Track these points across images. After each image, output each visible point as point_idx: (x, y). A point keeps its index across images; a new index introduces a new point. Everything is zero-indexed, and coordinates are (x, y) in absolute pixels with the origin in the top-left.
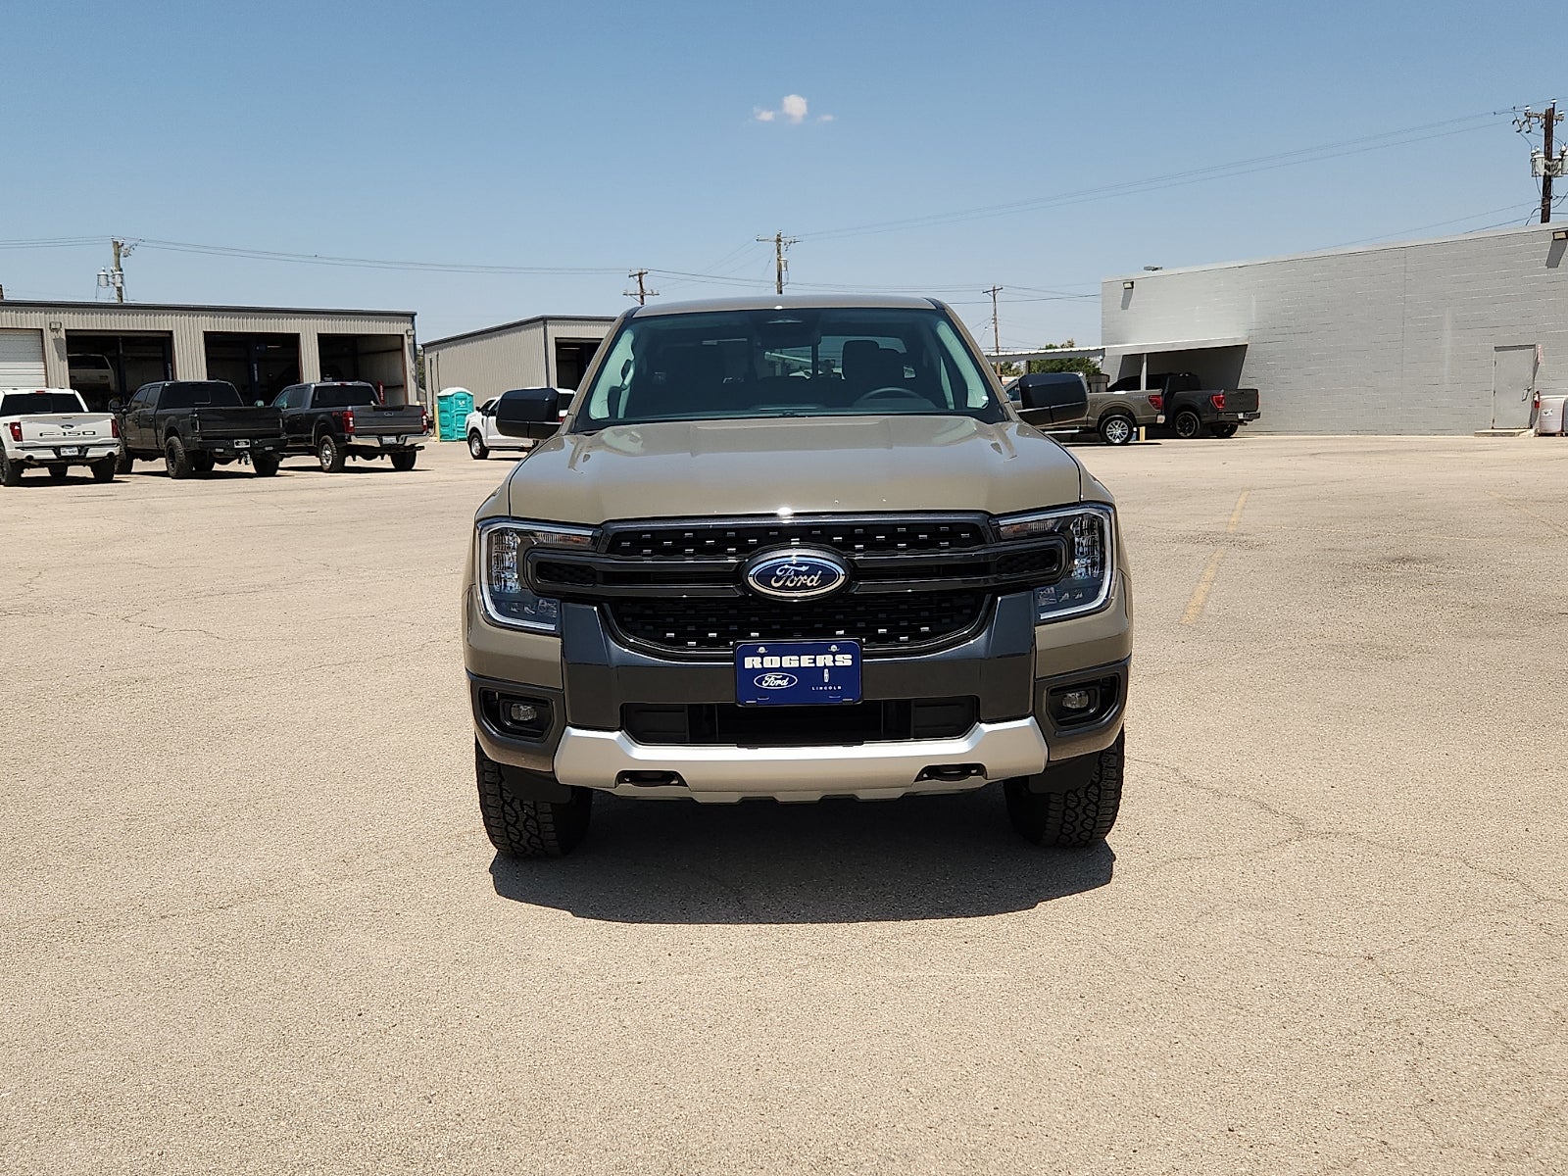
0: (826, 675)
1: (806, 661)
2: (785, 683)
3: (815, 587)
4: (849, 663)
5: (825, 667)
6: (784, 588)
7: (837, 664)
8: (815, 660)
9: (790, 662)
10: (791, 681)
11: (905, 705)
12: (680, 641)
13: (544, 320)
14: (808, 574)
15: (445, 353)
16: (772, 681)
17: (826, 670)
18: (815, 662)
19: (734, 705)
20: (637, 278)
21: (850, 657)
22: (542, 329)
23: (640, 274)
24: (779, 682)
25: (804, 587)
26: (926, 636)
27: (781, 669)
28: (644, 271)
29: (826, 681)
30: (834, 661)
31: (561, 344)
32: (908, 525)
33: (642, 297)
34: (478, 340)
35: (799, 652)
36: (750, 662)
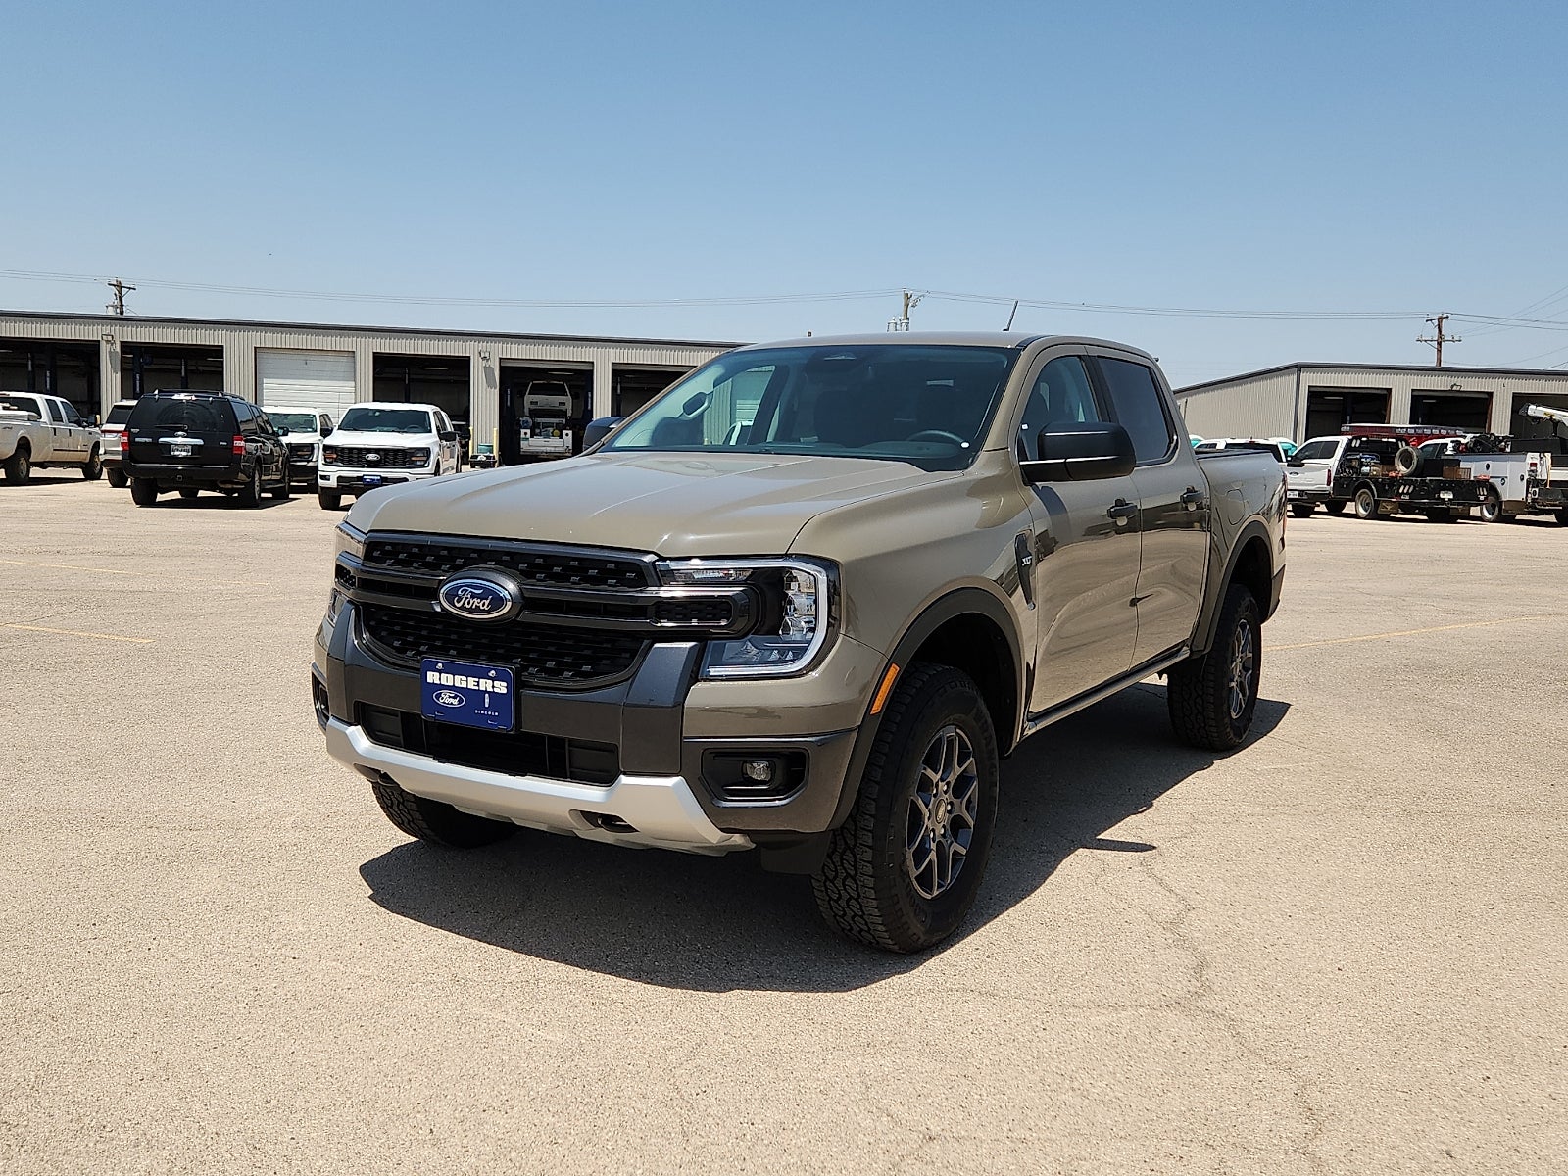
0: (487, 700)
1: (472, 683)
2: (455, 701)
3: (487, 611)
4: (504, 691)
5: (486, 691)
6: (463, 608)
7: (496, 690)
8: (478, 682)
9: (460, 681)
10: (460, 701)
11: (558, 743)
12: (401, 650)
13: (1299, 368)
14: (481, 597)
15: (1194, 400)
16: (447, 699)
17: (487, 695)
18: (478, 685)
19: (419, 716)
20: (1436, 322)
21: (505, 684)
22: (1295, 377)
23: (1440, 319)
24: (452, 700)
25: (478, 610)
26: (587, 676)
27: (453, 688)
28: (1445, 315)
29: (487, 705)
30: (493, 687)
31: (1316, 395)
32: (580, 559)
33: (1439, 344)
34: (1227, 387)
35: (467, 673)
36: (432, 677)
